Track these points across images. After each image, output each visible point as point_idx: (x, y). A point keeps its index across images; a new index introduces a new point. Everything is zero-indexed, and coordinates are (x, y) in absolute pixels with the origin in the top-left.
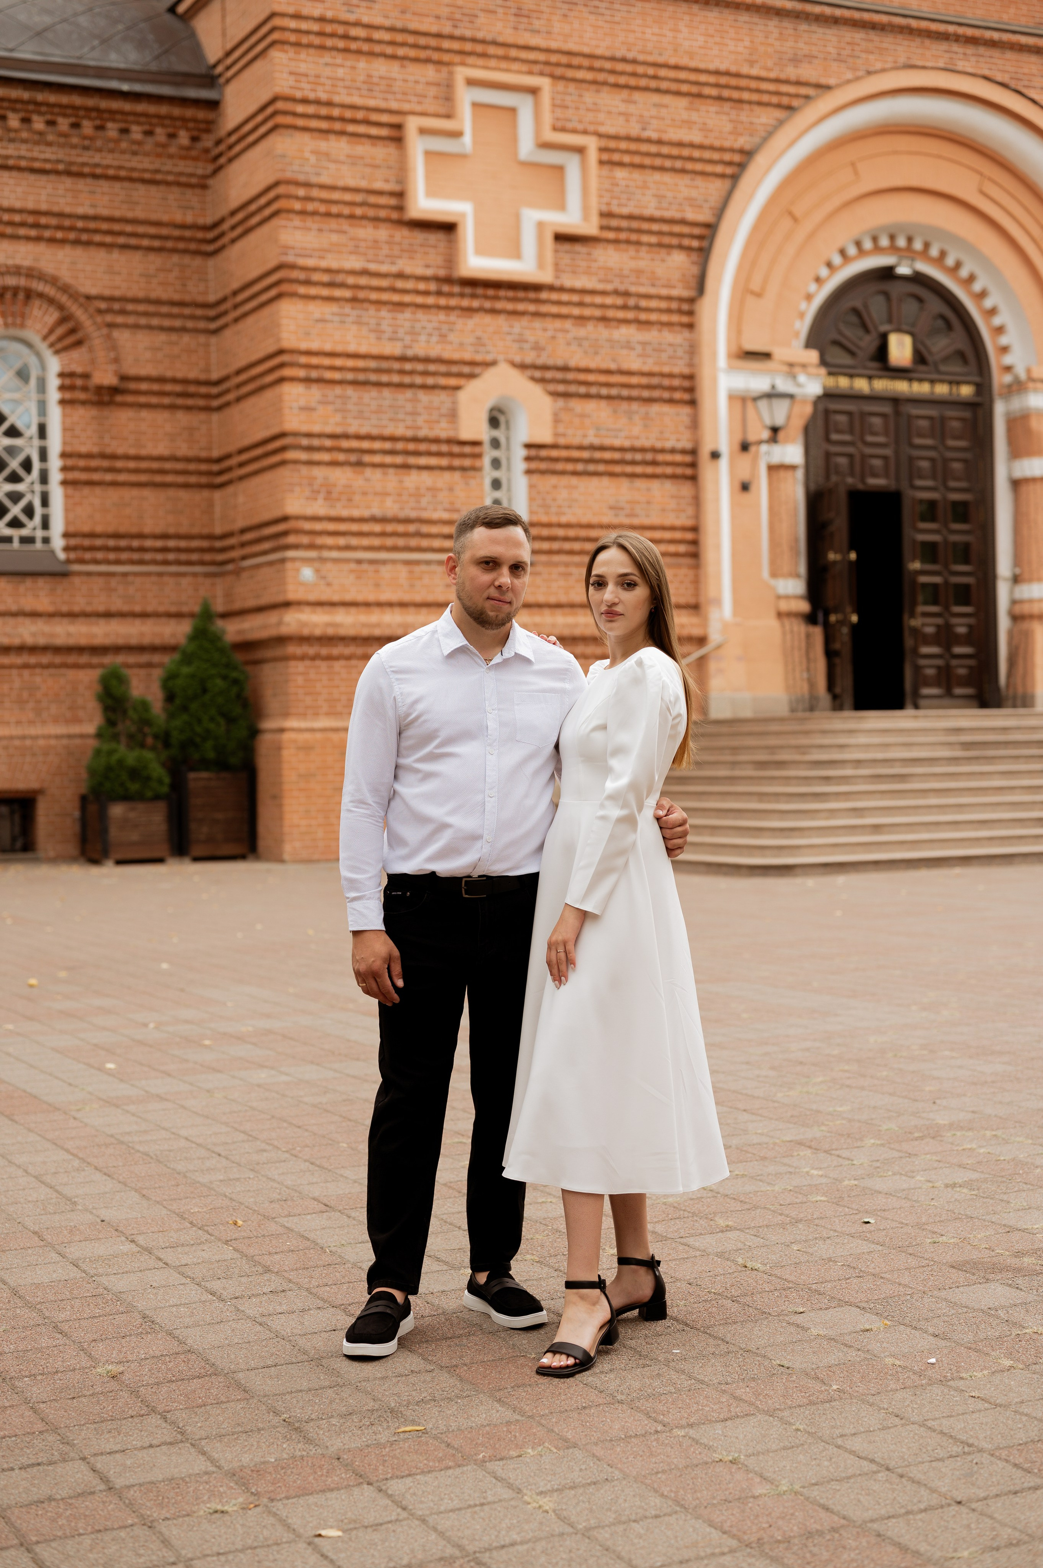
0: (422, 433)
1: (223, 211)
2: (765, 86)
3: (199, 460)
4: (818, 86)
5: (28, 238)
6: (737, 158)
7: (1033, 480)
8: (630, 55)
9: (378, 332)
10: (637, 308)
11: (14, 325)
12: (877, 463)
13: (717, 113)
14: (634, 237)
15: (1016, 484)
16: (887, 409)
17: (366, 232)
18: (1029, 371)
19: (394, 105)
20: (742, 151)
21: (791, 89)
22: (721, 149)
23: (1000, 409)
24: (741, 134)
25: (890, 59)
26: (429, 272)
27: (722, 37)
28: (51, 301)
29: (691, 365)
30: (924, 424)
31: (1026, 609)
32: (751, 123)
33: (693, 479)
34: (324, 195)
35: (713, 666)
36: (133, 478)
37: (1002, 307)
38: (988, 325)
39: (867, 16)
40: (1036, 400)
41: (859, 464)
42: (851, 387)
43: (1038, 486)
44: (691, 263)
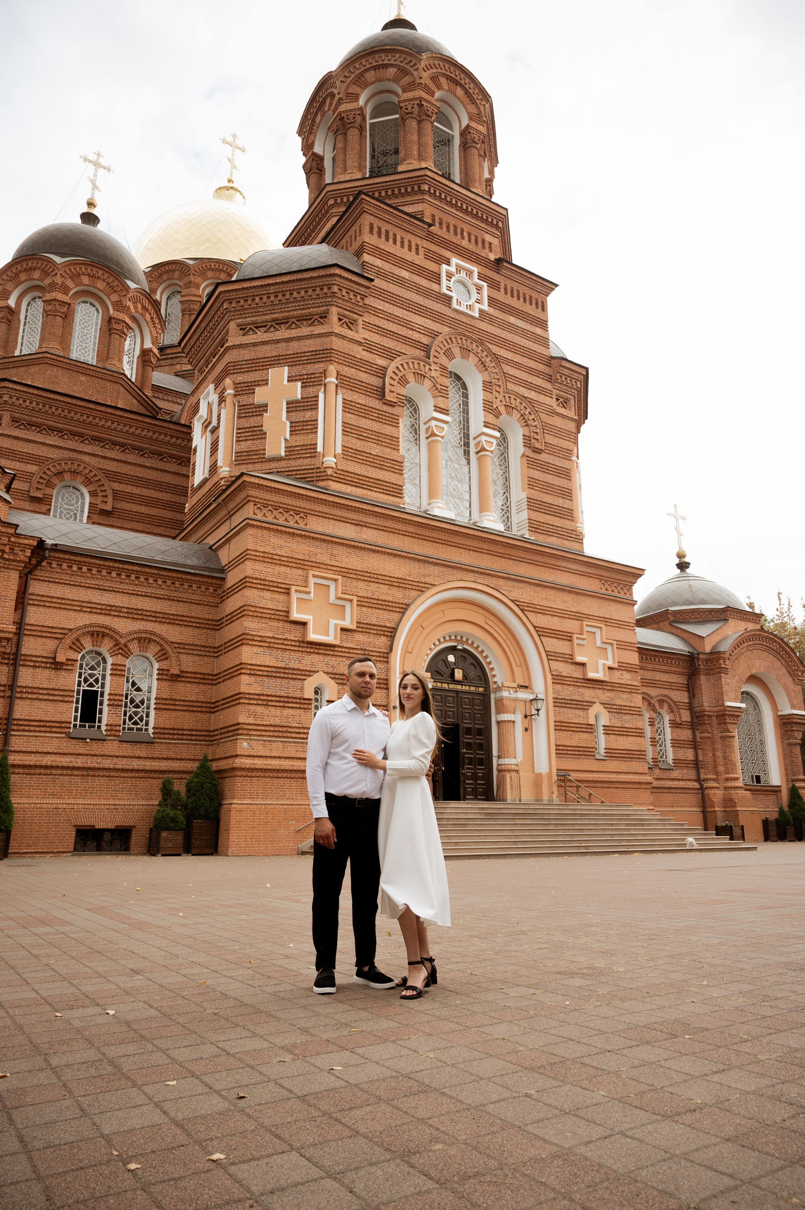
0: (290, 695)
1: (224, 615)
2: (414, 583)
3: (207, 703)
4: (431, 584)
5: (151, 621)
6: (404, 606)
7: (505, 721)
8: (368, 571)
9: (277, 659)
11: (143, 651)
12: (451, 713)
13: (397, 591)
14: (368, 631)
15: (499, 723)
16: (454, 695)
17: (275, 624)
18: (502, 683)
19: (287, 582)
20: (405, 604)
21: (423, 585)
22: (398, 603)
23: (493, 696)
24: (405, 599)
25: (455, 577)
26: (296, 639)
27: (399, 567)
28: (158, 643)
29: (386, 675)
30: (467, 700)
31: (503, 768)
32: (409, 595)
34: (261, 610)
36: (182, 708)
37: (493, 661)
38: (488, 667)
39: (448, 563)
40: (505, 694)
41: (444, 714)
42: (442, 687)
43: (506, 724)
44: (388, 641)
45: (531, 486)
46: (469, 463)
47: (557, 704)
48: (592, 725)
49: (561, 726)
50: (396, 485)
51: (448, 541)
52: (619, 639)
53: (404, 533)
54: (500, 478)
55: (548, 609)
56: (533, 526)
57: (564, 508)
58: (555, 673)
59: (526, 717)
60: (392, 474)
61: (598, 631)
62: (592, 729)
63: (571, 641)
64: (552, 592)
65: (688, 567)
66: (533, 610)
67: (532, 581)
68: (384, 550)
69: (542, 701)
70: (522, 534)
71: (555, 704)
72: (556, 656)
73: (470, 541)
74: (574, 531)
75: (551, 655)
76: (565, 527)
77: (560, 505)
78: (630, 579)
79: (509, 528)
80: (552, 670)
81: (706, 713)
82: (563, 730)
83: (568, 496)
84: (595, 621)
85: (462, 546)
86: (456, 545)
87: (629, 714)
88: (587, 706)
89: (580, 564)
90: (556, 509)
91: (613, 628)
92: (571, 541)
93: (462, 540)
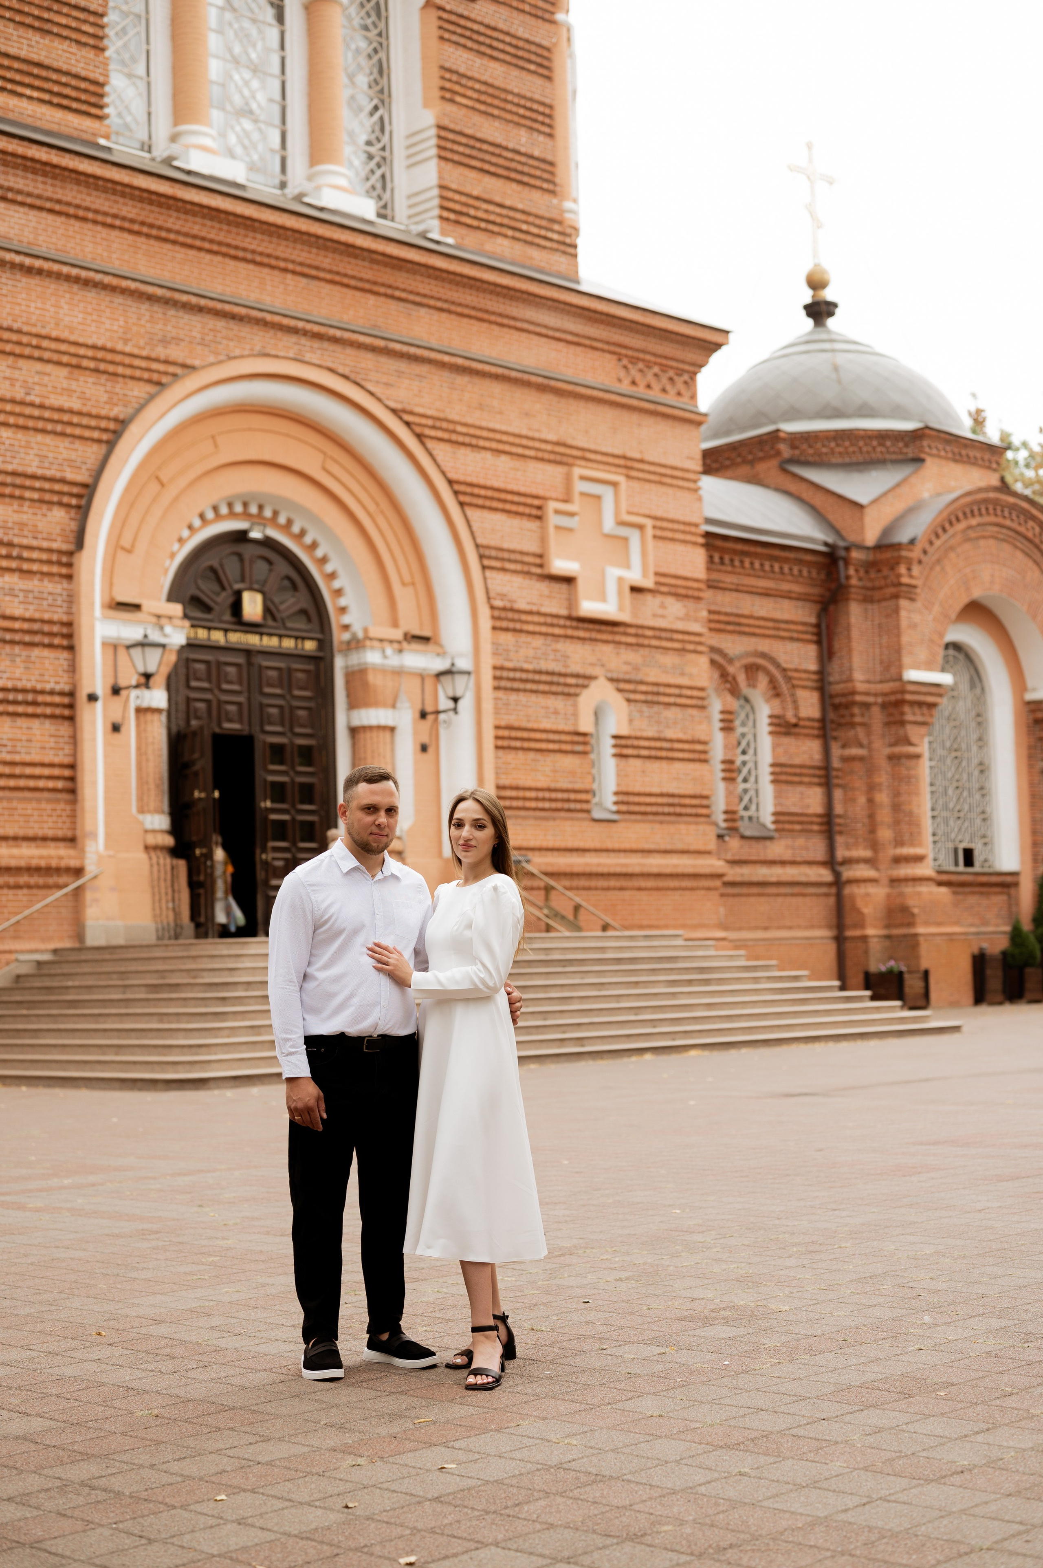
2: (137, 362)
4: (184, 366)
6: (112, 426)
7: (370, 728)
8: (16, 326)
10: (20, 558)
12: (232, 708)
13: (94, 383)
14: (17, 492)
15: (354, 731)
16: (241, 660)
18: (366, 630)
20: (116, 420)
21: (161, 367)
22: (98, 417)
23: (339, 663)
24: (116, 405)
25: (248, 347)
27: (99, 316)
29: (69, 613)
30: (273, 674)
32: (125, 395)
33: (71, 719)
35: (88, 896)
37: (341, 572)
38: (329, 587)
39: (227, 307)
40: (372, 657)
41: (216, 710)
42: (209, 639)
43: (374, 734)
44: (71, 519)
45: (448, 95)
46: (280, 18)
47: (503, 683)
48: (585, 735)
49: (510, 738)
50: (85, 79)
51: (228, 245)
52: (659, 513)
53: (109, 220)
54: (363, 61)
55: (485, 434)
56: (451, 205)
57: (532, 157)
58: (498, 603)
59: (423, 715)
60: (74, 48)
61: (607, 493)
62: (585, 743)
63: (539, 518)
64: (496, 388)
65: (831, 314)
66: (446, 436)
67: (446, 358)
68: (56, 267)
69: (465, 677)
70: (421, 228)
71: (497, 683)
72: (502, 559)
73: (287, 246)
74: (552, 220)
75: (490, 558)
76: (534, 210)
77: (523, 150)
78: (691, 355)
79: (388, 212)
80: (492, 595)
81: (858, 698)
82: (516, 749)
83: (543, 123)
84: (601, 467)
85: (266, 260)
86: (249, 256)
87: (676, 705)
88: (577, 686)
89: (568, 313)
90: (512, 160)
91: (647, 486)
92: (544, 247)
93: (265, 244)
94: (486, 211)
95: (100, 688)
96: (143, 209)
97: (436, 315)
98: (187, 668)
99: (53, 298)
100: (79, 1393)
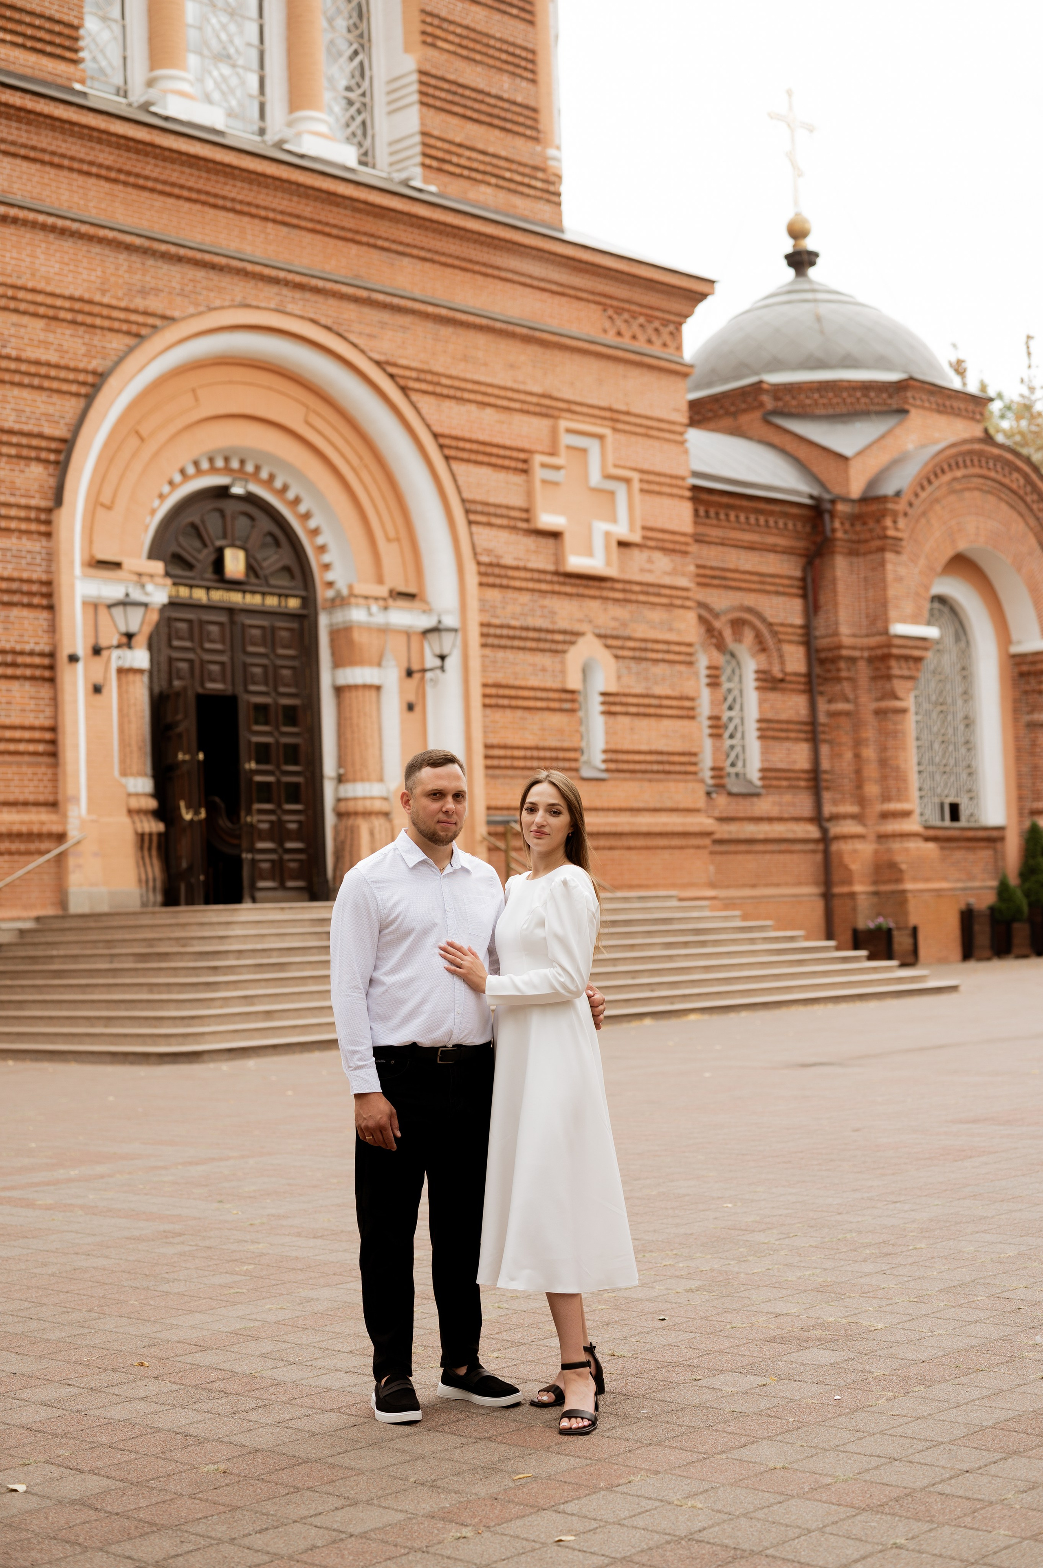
2: (115, 314)
4: (164, 317)
6: (90, 379)
7: (356, 687)
12: (215, 668)
13: (71, 336)
15: (339, 691)
16: (223, 618)
18: (350, 587)
20: (94, 373)
21: (140, 319)
22: (76, 370)
23: (324, 621)
24: (95, 357)
25: (228, 297)
27: (76, 266)
29: (48, 572)
30: (256, 632)
31: (351, 806)
32: (104, 347)
33: (52, 681)
35: (72, 862)
37: (325, 528)
38: (312, 543)
39: (207, 257)
40: (357, 615)
41: (199, 670)
42: (191, 597)
43: (360, 693)
44: (50, 475)
45: (429, 39)
47: (490, 641)
48: (572, 692)
49: (498, 696)
50: (59, 22)
51: (208, 193)
52: (646, 466)
53: (85, 167)
54: (345, 8)
55: (469, 386)
56: (433, 152)
57: (514, 103)
58: (484, 559)
59: (409, 673)
61: (593, 446)
62: (573, 701)
63: (525, 471)
64: (481, 339)
66: (430, 388)
67: (430, 309)
68: (31, 216)
69: (452, 634)
70: (403, 175)
71: (484, 640)
72: (488, 514)
73: (267, 194)
74: (536, 168)
75: (476, 512)
76: (517, 158)
77: (506, 96)
78: (676, 306)
79: (369, 159)
80: (479, 550)
81: (844, 652)
82: (503, 707)
83: (525, 69)
84: (587, 419)
85: (246, 209)
86: (229, 204)
87: (664, 661)
88: (564, 642)
89: (553, 262)
90: (495, 106)
91: (633, 439)
92: (528, 196)
93: (245, 192)
94: (469, 158)
95: (81, 649)
96: (119, 156)
97: (419, 265)
98: (169, 627)
99: (29, 248)
100: (133, 1442)
